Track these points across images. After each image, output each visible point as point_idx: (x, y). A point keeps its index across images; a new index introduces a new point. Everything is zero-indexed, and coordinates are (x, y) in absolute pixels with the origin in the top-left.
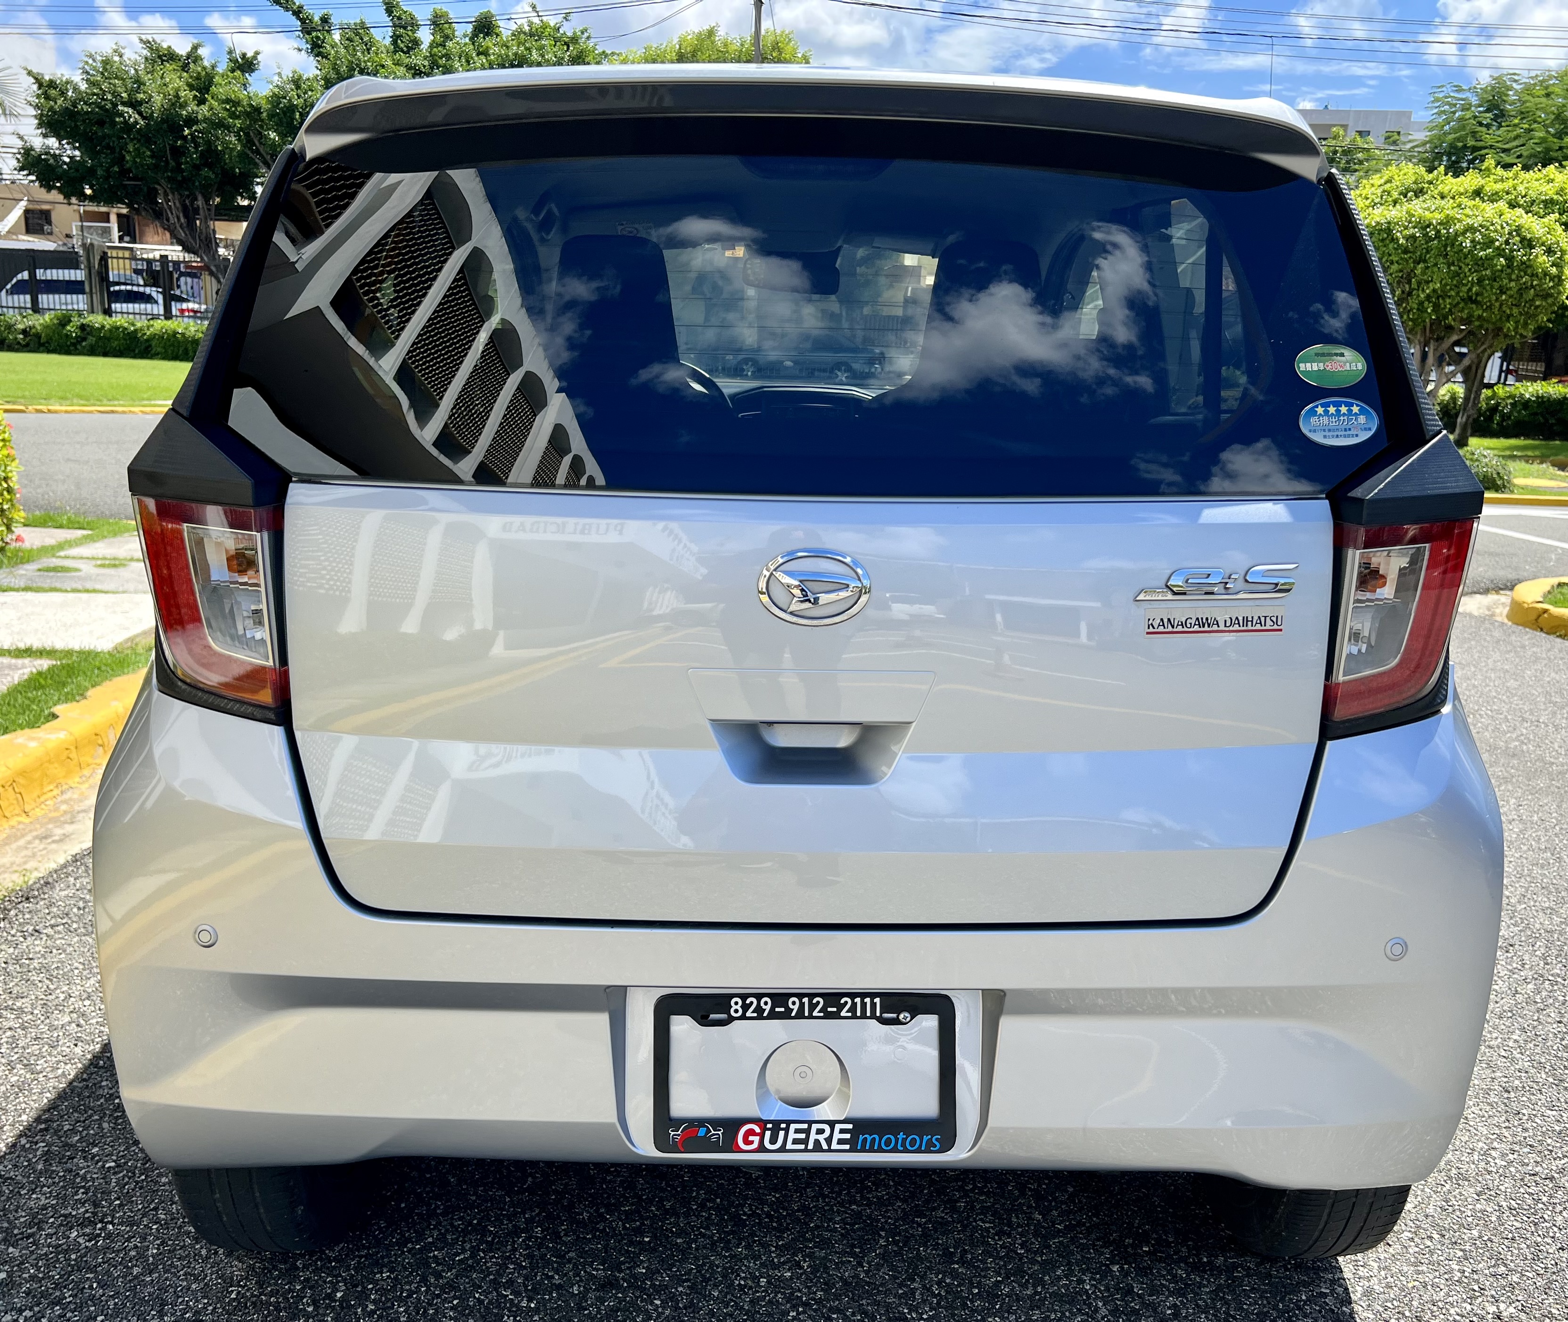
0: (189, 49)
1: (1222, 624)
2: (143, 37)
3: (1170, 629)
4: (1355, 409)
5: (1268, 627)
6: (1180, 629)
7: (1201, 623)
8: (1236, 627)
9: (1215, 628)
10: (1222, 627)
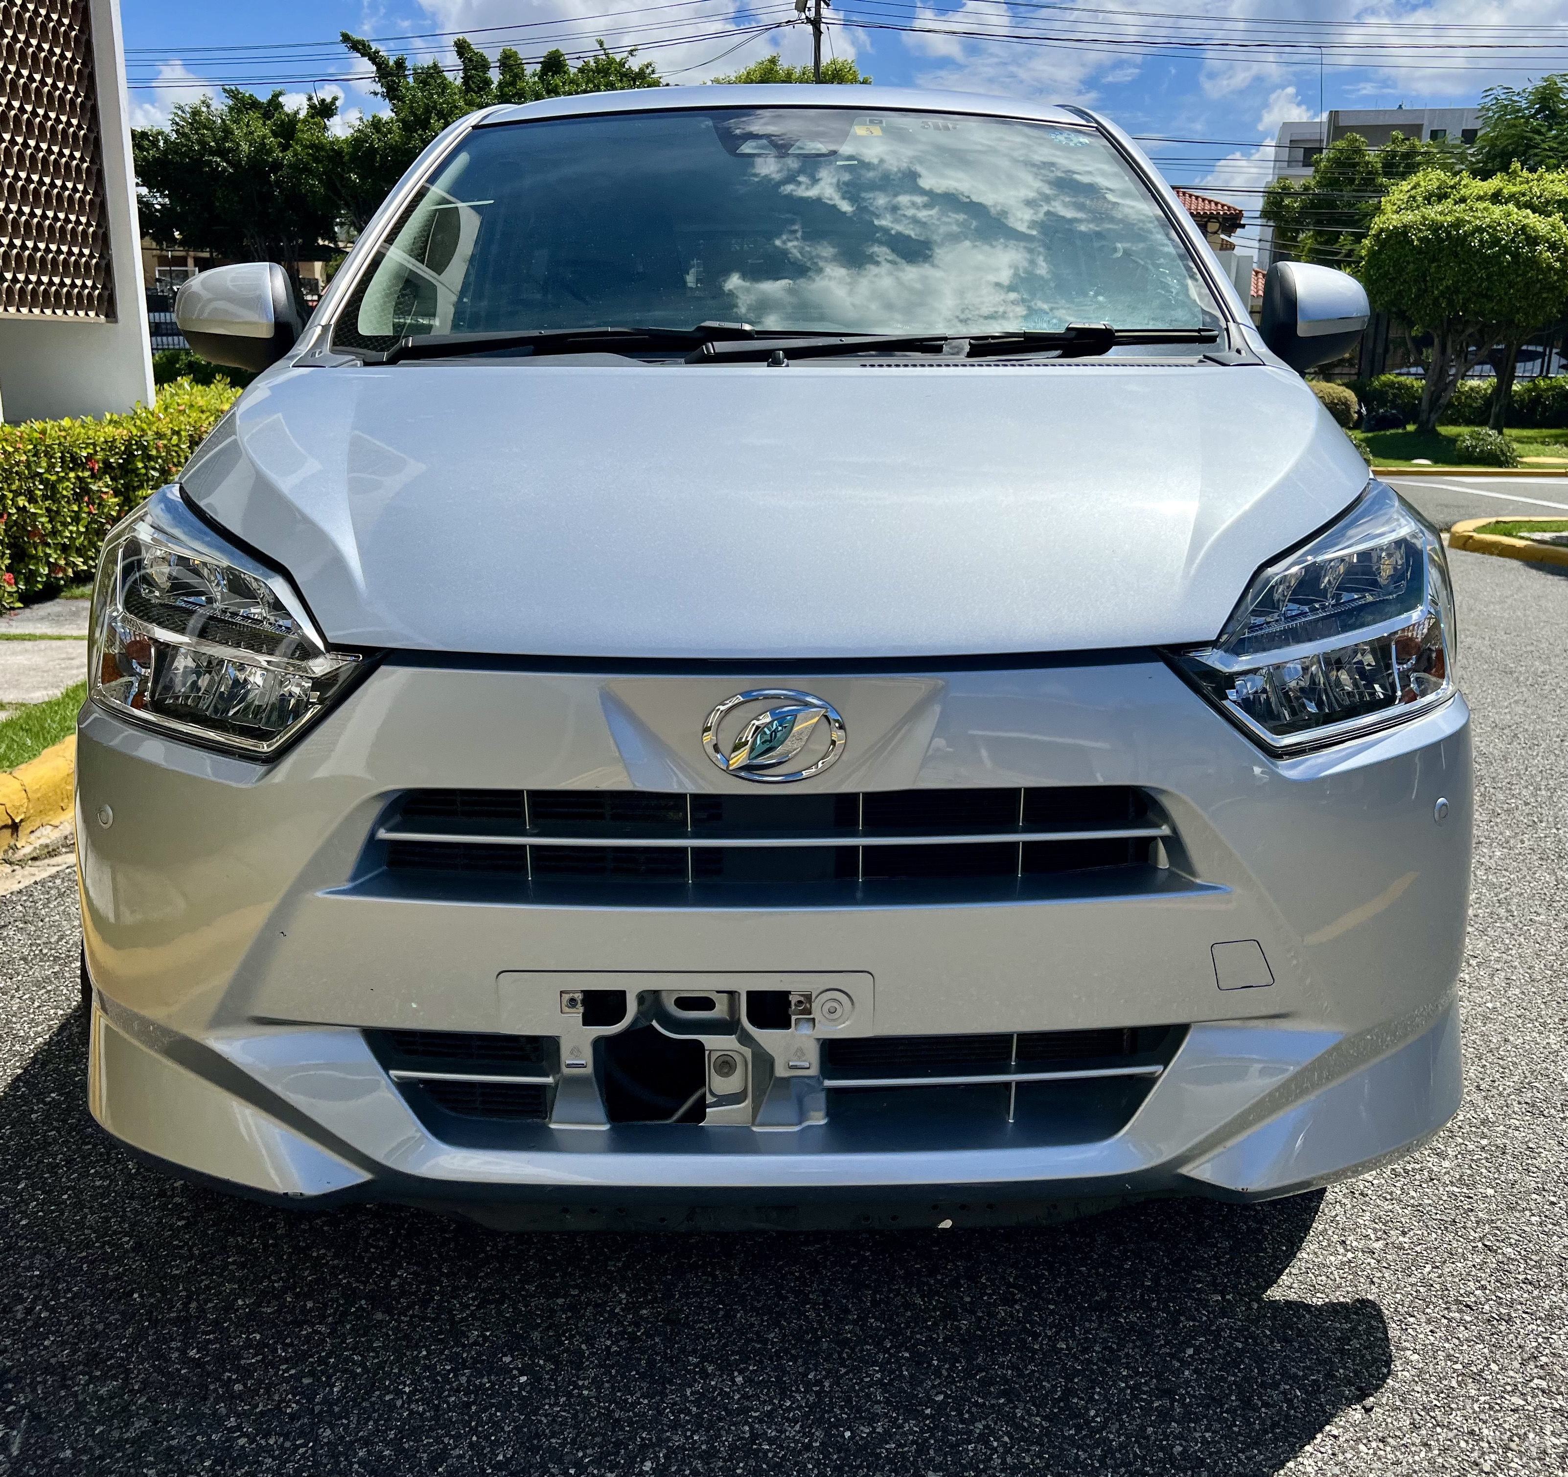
0: (270, 97)
2: (226, 87)
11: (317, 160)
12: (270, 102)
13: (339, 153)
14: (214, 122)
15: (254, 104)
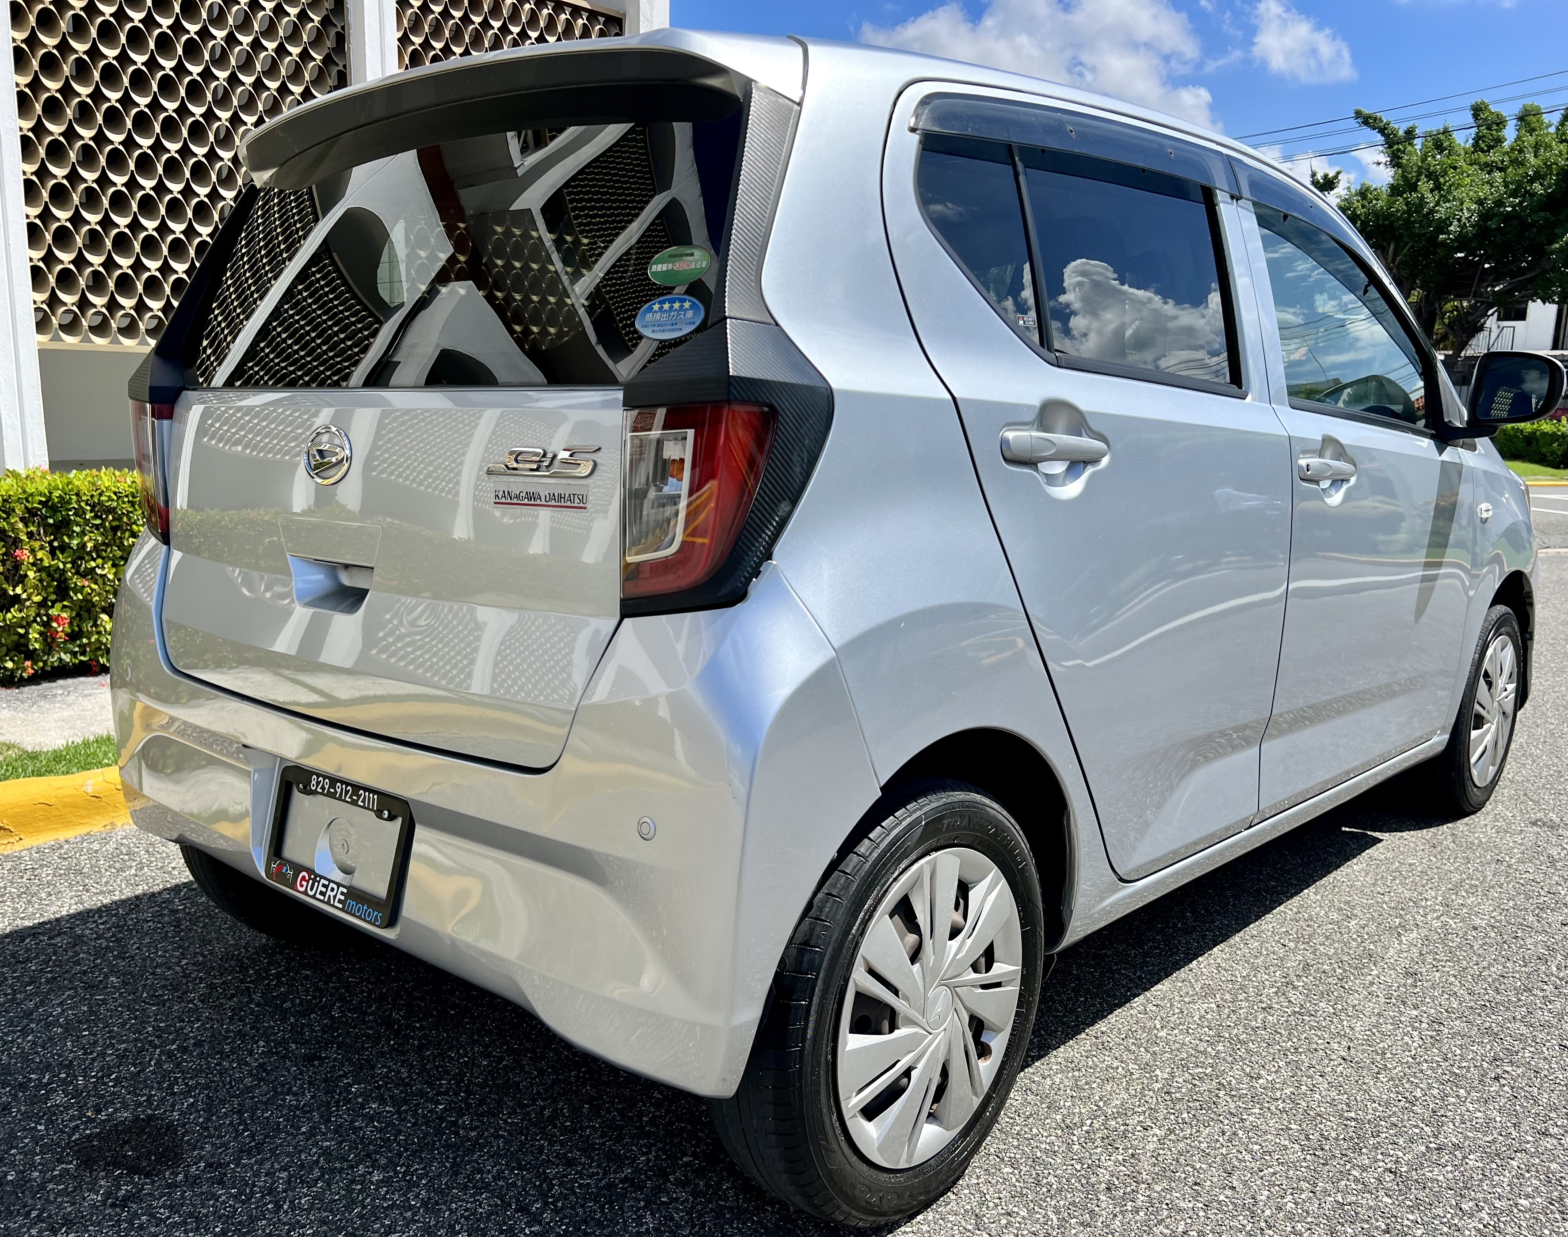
1: (543, 498)
3: (509, 501)
4: (687, 305)
5: (576, 505)
6: (515, 501)
7: (531, 496)
8: (553, 503)
9: (538, 502)
10: (543, 502)
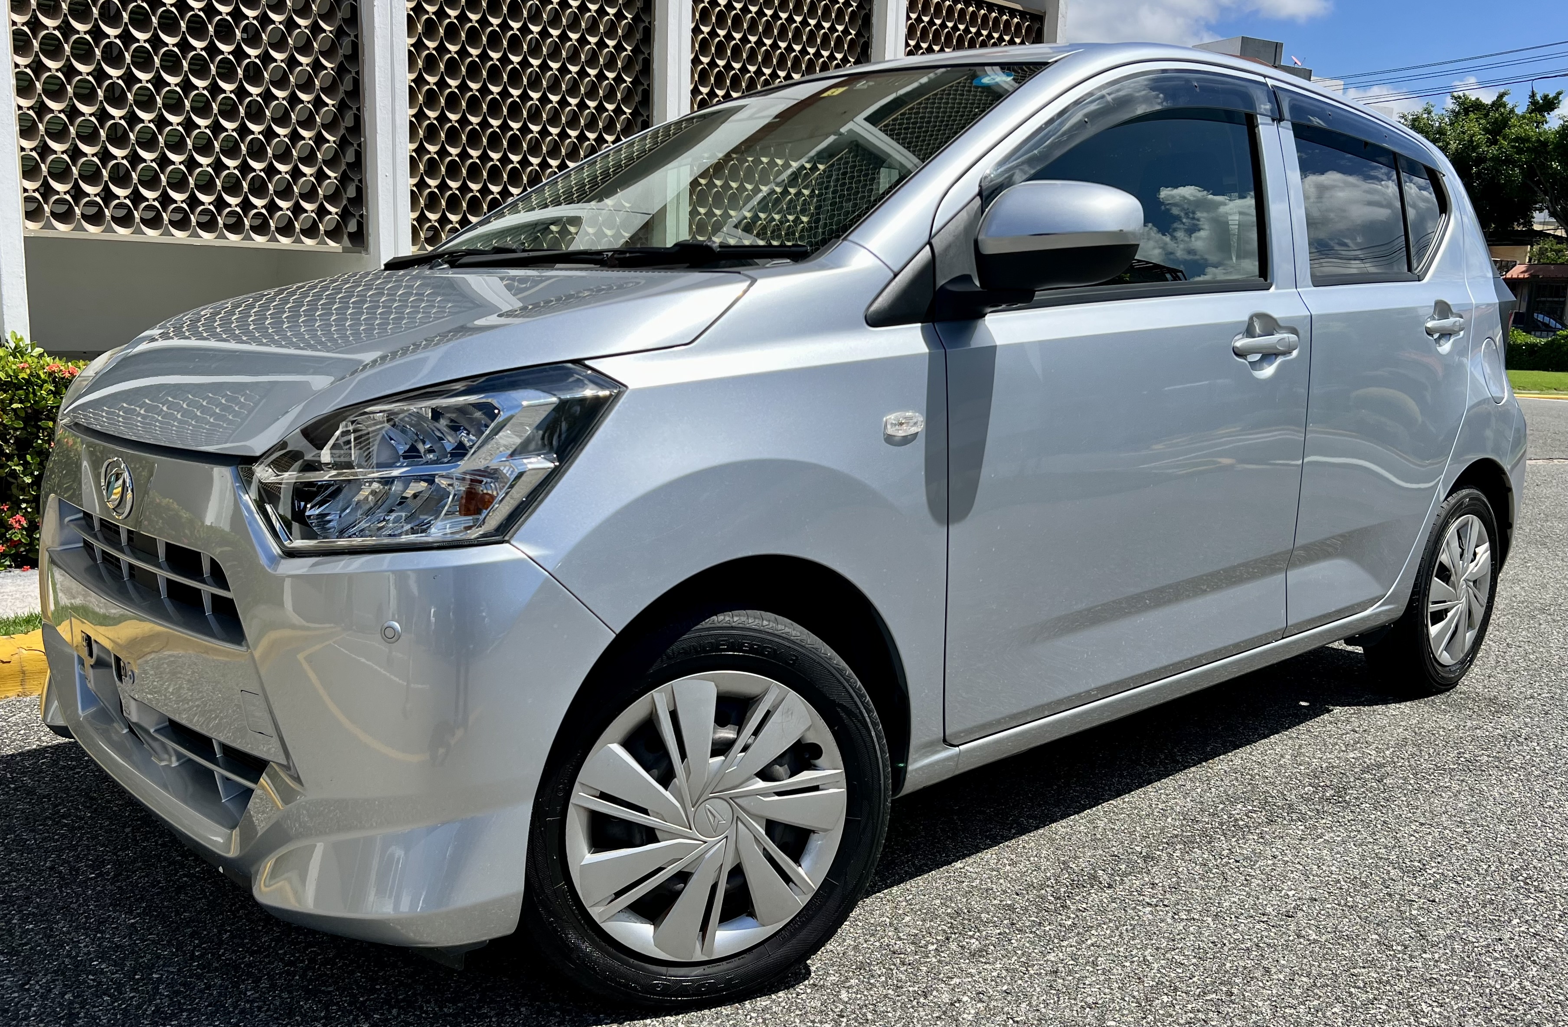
0: (1495, 98)
2: (1455, 94)
11: (1520, 151)
12: (1494, 104)
13: (1545, 144)
14: (1432, 126)
15: (1477, 106)
